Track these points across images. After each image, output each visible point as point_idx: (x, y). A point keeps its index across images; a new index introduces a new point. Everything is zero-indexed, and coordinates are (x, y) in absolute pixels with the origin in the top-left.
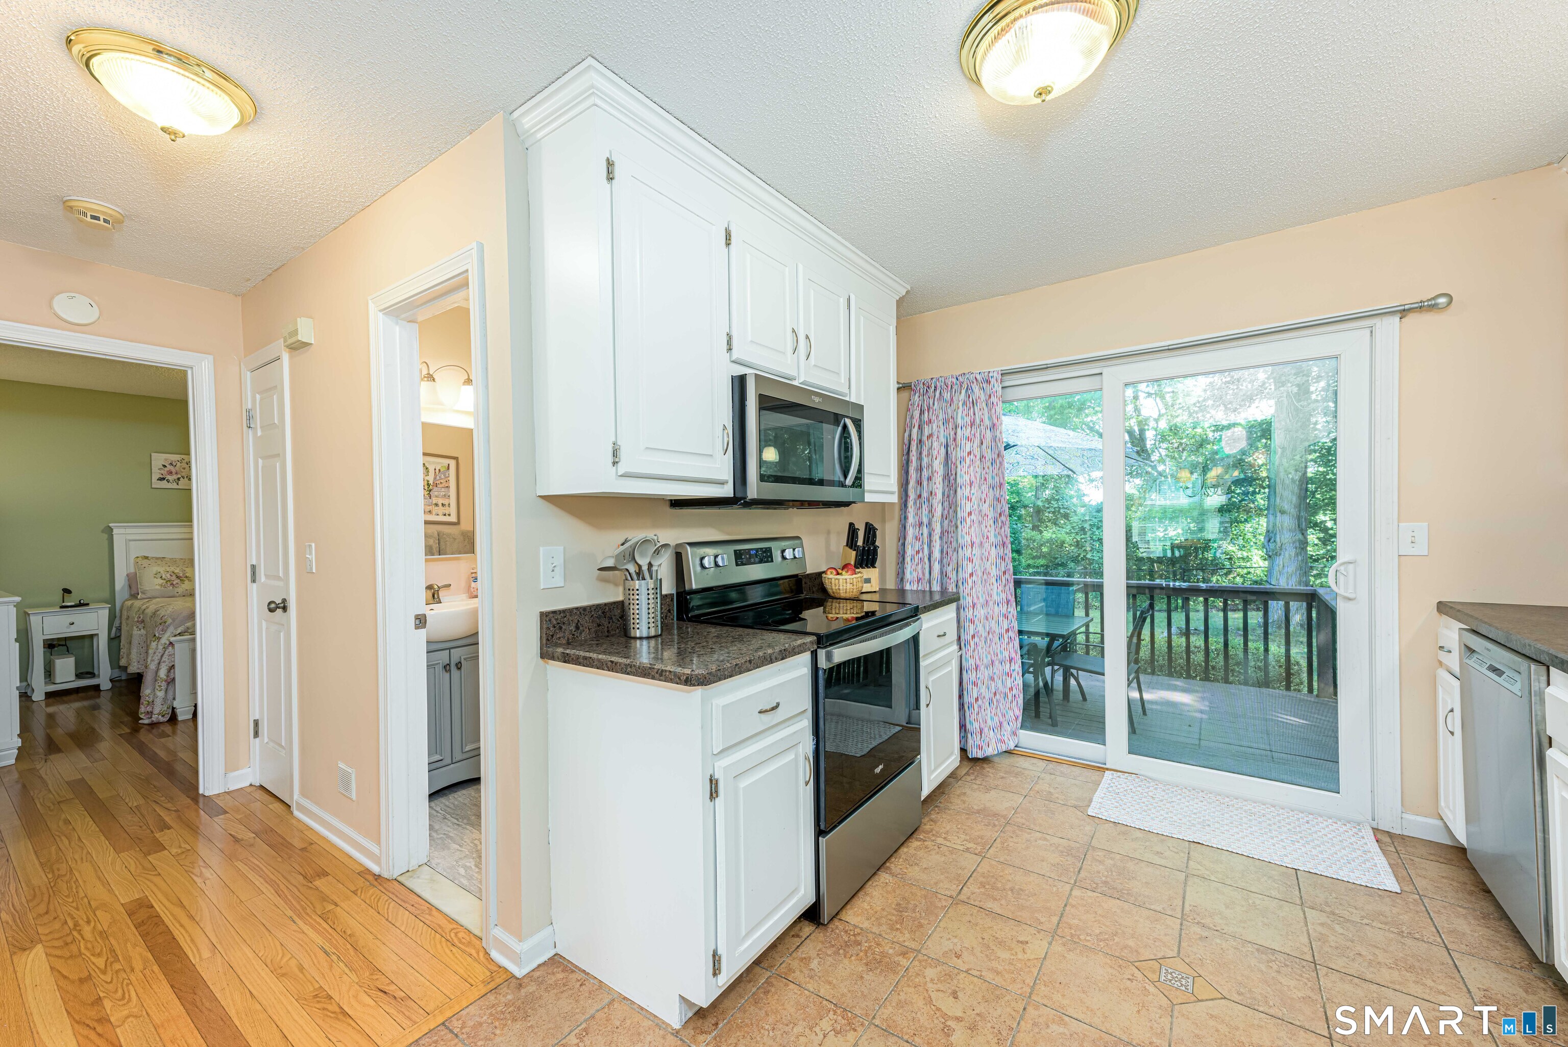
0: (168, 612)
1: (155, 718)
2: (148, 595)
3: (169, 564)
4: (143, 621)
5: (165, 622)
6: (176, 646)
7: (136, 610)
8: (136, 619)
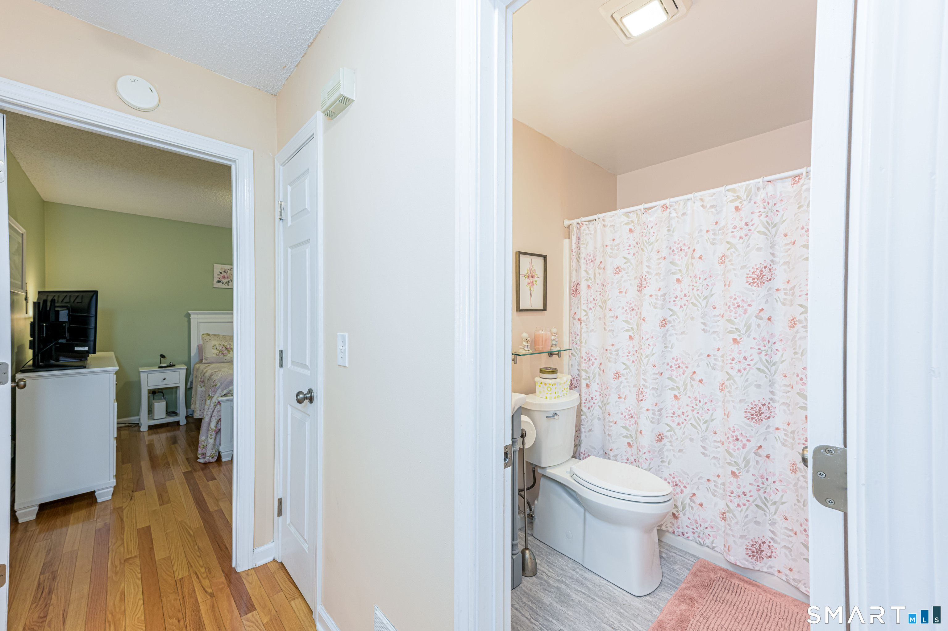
0: (218, 377)
1: (207, 459)
2: (209, 361)
3: (221, 340)
4: (203, 382)
5: (216, 385)
6: (222, 404)
7: (201, 372)
8: (200, 380)
